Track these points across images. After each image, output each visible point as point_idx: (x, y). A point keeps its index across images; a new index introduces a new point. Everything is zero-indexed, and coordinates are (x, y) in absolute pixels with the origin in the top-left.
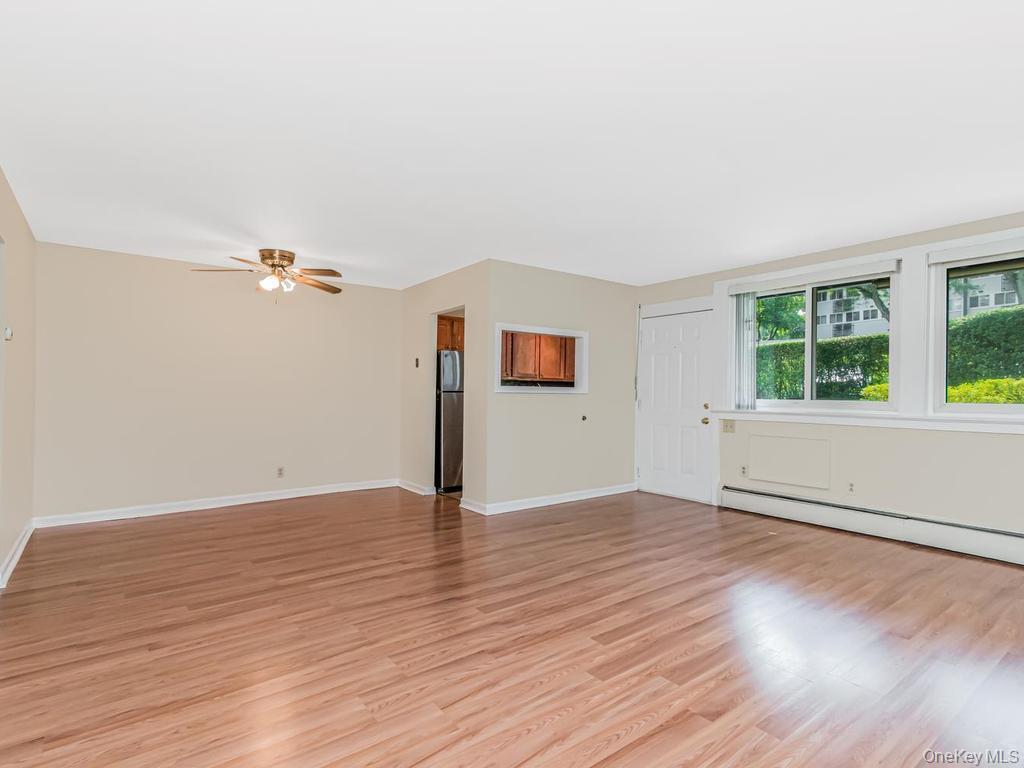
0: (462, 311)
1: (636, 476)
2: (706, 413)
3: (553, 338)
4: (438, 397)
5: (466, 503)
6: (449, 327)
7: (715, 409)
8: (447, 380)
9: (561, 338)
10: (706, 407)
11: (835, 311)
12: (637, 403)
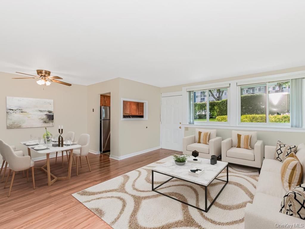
0: (110, 93)
1: (160, 144)
2: (180, 125)
3: (135, 103)
4: (101, 121)
5: (111, 156)
6: (103, 98)
7: (183, 124)
8: (103, 116)
9: (137, 103)
10: (180, 123)
11: (201, 94)
12: (161, 122)
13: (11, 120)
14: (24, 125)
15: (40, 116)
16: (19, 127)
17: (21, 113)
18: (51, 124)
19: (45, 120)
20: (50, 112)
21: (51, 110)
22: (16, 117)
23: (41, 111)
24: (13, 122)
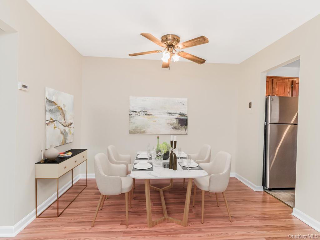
13: (134, 123)
14: (148, 131)
15: (169, 120)
16: (143, 133)
17: (145, 116)
18: (183, 131)
19: (175, 126)
20: (182, 115)
21: (184, 113)
22: (139, 120)
23: (170, 114)
24: (135, 127)
